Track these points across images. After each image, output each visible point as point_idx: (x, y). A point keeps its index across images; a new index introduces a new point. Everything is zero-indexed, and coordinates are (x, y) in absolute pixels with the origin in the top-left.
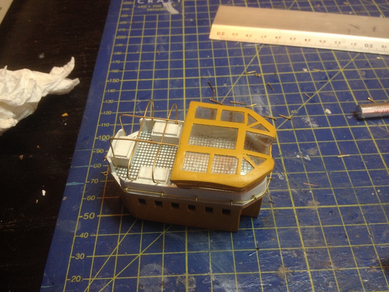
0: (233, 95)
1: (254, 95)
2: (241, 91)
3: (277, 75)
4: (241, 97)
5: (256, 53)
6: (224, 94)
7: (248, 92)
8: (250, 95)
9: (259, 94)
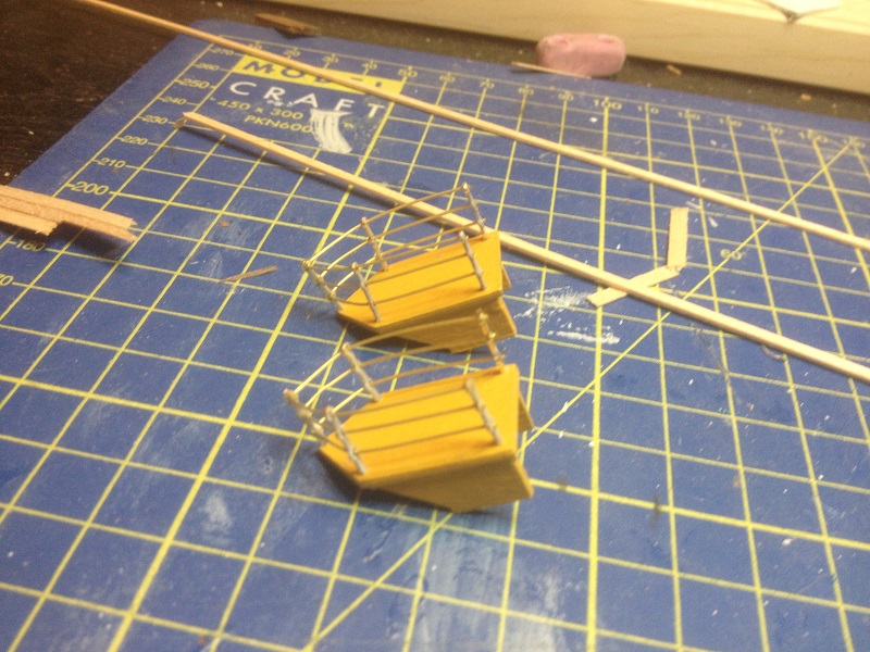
0: (420, 583)
1: (522, 615)
2: (463, 569)
3: (666, 516)
4: (456, 610)
5: (591, 378)
6: (375, 569)
7: (501, 581)
8: (504, 611)
9: (550, 614)
